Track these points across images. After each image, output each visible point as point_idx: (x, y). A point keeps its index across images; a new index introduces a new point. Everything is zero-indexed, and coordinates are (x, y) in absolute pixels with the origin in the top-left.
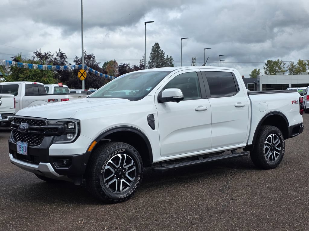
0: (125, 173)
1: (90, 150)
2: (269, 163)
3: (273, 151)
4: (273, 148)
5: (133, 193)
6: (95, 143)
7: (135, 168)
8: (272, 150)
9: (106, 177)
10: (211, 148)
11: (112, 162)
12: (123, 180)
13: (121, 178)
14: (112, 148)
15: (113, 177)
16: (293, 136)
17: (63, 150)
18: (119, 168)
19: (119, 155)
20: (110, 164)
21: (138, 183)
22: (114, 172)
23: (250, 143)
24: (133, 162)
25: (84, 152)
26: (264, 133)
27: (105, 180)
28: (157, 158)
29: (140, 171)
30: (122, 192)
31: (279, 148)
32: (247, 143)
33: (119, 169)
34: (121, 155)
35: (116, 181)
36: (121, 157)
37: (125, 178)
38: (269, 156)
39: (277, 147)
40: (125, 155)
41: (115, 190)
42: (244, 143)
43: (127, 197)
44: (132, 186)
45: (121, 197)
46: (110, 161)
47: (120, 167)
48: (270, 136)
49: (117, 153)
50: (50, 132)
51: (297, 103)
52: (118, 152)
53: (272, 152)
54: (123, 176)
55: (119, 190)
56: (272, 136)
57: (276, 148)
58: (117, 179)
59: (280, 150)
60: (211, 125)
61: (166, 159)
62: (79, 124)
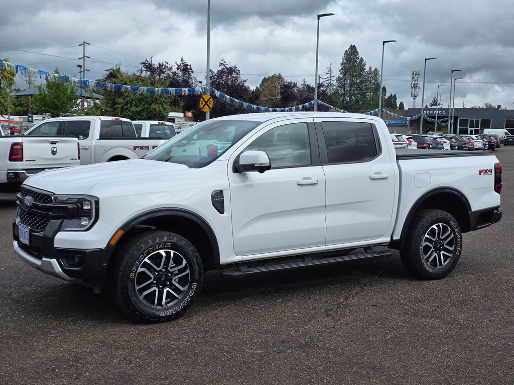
0: (172, 278)
1: (113, 243)
2: (431, 271)
3: (440, 251)
4: (439, 246)
5: (184, 309)
6: (121, 232)
7: (188, 271)
8: (437, 250)
9: (139, 284)
10: (325, 243)
11: (148, 262)
12: (168, 289)
13: (165, 286)
14: (150, 241)
15: (152, 283)
16: (479, 227)
17: (72, 242)
18: (161, 270)
19: (162, 252)
20: (145, 265)
21: (192, 294)
22: (152, 276)
23: (397, 237)
24: (185, 262)
25: (103, 245)
26: (424, 222)
27: (137, 288)
28: (227, 256)
29: (197, 277)
30: (165, 307)
31: (451, 246)
32: (392, 237)
33: (161, 273)
34: (165, 251)
35: (155, 291)
36: (164, 254)
37: (171, 286)
38: (431, 259)
39: (446, 244)
40: (172, 252)
41: (153, 303)
42: (386, 237)
43: (172, 315)
44: (183, 299)
45: (162, 314)
46: (146, 260)
47: (164, 270)
48: (434, 227)
49: (157, 248)
50: (57, 213)
51: (489, 173)
52: (159, 247)
53: (437, 253)
54: (168, 283)
55: (160, 303)
56: (438, 226)
57: (446, 246)
58: (157, 286)
59: (452, 249)
60: (325, 208)
61: (244, 260)
62: (97, 203)
